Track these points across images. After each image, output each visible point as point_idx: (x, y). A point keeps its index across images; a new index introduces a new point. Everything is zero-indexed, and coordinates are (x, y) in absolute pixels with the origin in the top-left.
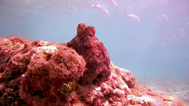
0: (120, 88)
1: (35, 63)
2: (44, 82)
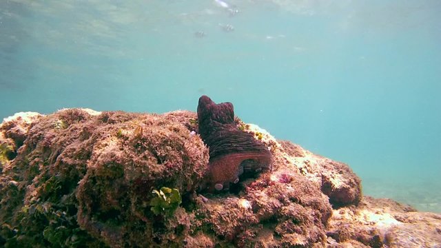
0: (300, 203)
1: (99, 156)
2: (119, 190)
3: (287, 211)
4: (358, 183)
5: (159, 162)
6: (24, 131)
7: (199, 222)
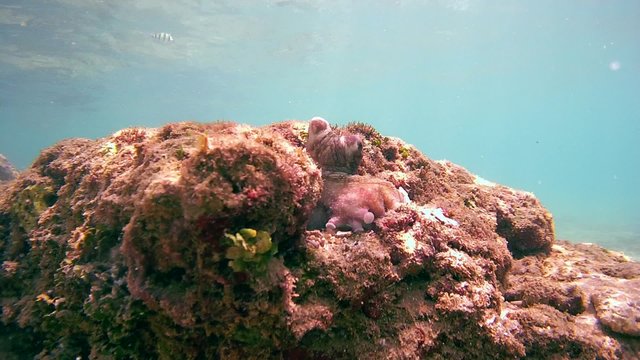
0: (464, 249)
1: (147, 187)
2: (179, 238)
3: (443, 262)
4: (549, 222)
5: (236, 191)
6: (66, 165)
7: (310, 281)
